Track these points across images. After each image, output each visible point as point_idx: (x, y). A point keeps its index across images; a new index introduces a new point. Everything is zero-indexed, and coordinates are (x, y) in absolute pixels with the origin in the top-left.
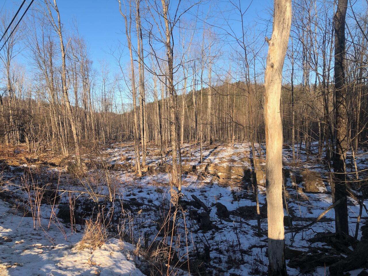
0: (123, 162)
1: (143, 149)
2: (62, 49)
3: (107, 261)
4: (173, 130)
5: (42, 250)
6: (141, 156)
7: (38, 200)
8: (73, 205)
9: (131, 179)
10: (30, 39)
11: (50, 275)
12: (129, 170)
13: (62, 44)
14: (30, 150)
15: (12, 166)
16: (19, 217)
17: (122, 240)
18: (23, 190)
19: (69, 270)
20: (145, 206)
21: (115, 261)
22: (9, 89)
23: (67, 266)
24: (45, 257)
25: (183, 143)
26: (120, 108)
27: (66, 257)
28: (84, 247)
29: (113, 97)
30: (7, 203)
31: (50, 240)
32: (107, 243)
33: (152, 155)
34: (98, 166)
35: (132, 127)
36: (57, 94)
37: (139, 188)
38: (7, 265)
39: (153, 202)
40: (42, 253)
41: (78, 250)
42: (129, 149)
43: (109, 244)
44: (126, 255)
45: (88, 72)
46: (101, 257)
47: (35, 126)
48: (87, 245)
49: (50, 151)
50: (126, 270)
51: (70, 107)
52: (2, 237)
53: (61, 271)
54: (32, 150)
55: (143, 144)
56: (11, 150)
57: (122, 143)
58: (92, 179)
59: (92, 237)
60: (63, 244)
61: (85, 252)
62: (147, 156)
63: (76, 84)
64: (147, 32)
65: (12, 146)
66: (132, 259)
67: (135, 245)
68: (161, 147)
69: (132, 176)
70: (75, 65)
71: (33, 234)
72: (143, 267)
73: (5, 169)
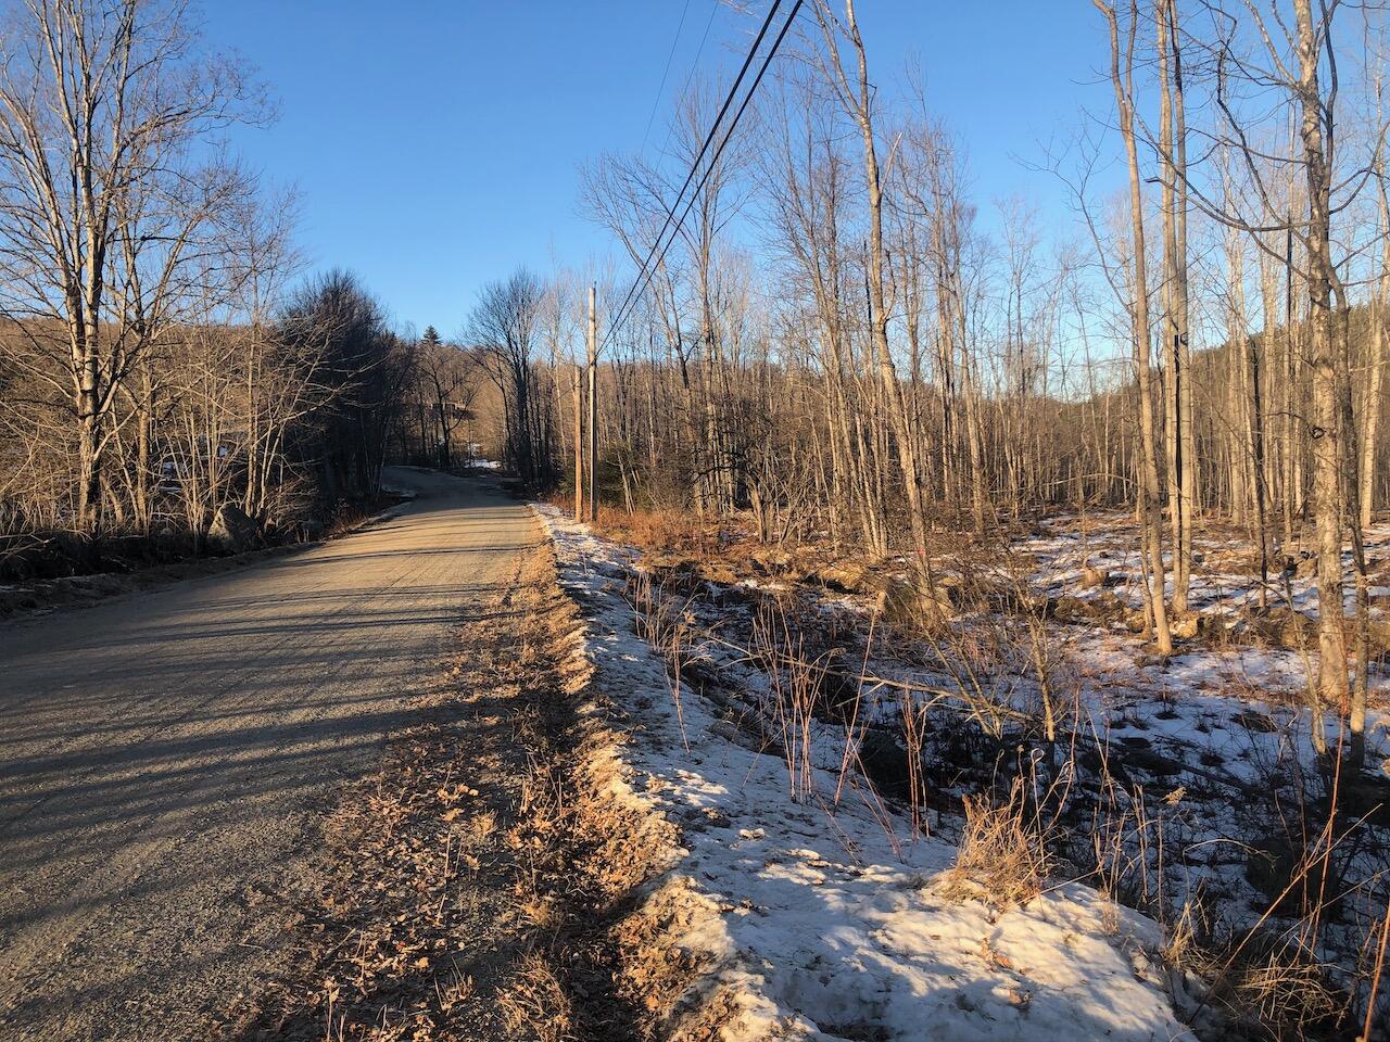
0: (1091, 591)
1: (1176, 543)
2: (872, 178)
3: (1054, 966)
4: (1323, 464)
5: (821, 876)
6: (1166, 571)
7: (802, 703)
8: (918, 733)
9: (1126, 663)
10: (769, 161)
11: (853, 965)
12: (1117, 625)
13: (870, 158)
14: (765, 533)
15: (714, 583)
16: (744, 752)
17: (1113, 897)
18: (748, 664)
19: (916, 964)
20: (1191, 775)
21: (1087, 972)
22: (707, 335)
23: (907, 946)
24: (833, 899)
25: (1373, 521)
26: (1078, 377)
27: (902, 913)
28: (965, 894)
29: (1050, 335)
30: (706, 699)
31: (846, 844)
32: (1051, 895)
33: (1216, 571)
34: (992, 599)
35: (1129, 454)
36: (849, 340)
37: (1160, 698)
38: (720, 902)
39: (1225, 766)
40: (823, 884)
41: (943, 901)
42: (1115, 541)
43: (1059, 899)
44: (1130, 960)
45: (957, 248)
46: (1029, 944)
47: (777, 455)
48: (976, 888)
49: (825, 538)
50: (1132, 1017)
51: (896, 384)
52: (700, 808)
53: (889, 959)
54: (770, 533)
55: (1175, 521)
56: (710, 530)
57: (1084, 517)
58: (973, 646)
59: (991, 863)
60: (888, 869)
61: (969, 912)
62: (1193, 571)
63: (915, 298)
64: (1209, 53)
65: (712, 517)
66: (1158, 982)
67: (1164, 927)
68: (1258, 537)
69: (1130, 649)
70: (912, 229)
71: (791, 816)
72: (1203, 1024)
73: (698, 592)
